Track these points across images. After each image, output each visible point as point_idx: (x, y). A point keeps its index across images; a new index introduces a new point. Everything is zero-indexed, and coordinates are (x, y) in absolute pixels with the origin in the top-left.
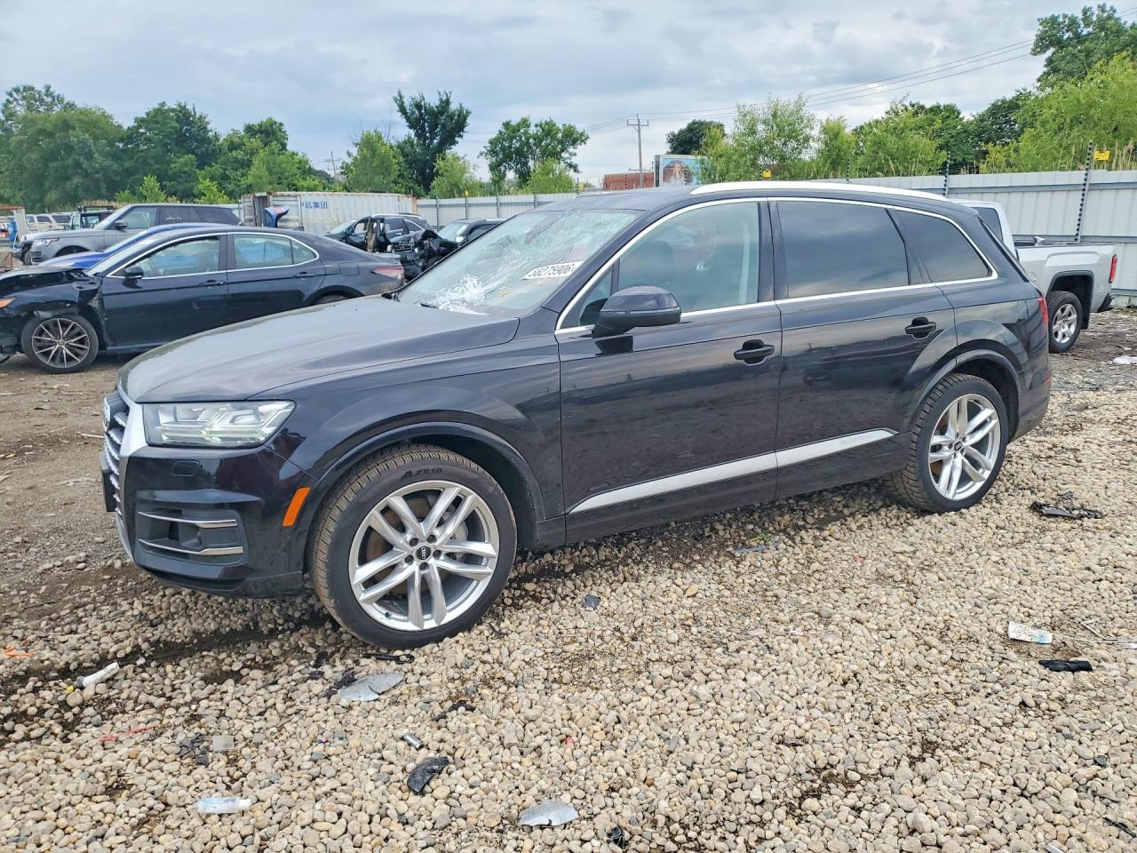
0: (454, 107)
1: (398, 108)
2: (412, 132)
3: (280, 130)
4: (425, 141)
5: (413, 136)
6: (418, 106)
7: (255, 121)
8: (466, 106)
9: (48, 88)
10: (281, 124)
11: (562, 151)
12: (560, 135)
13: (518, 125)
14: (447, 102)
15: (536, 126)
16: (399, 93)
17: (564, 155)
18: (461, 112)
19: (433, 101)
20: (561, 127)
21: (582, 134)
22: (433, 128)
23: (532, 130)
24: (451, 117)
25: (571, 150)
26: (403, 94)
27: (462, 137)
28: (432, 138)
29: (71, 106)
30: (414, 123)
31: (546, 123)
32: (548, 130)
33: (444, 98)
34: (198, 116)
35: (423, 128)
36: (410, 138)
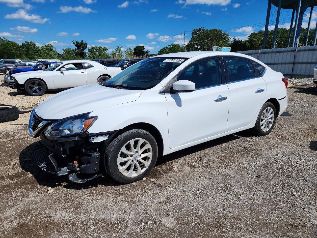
8: (87, 43)
9: (4, 38)
14: (83, 42)
19: (80, 41)
22: (80, 46)
26: (74, 41)
27: (86, 48)
28: (80, 48)
29: (9, 41)
30: (77, 45)
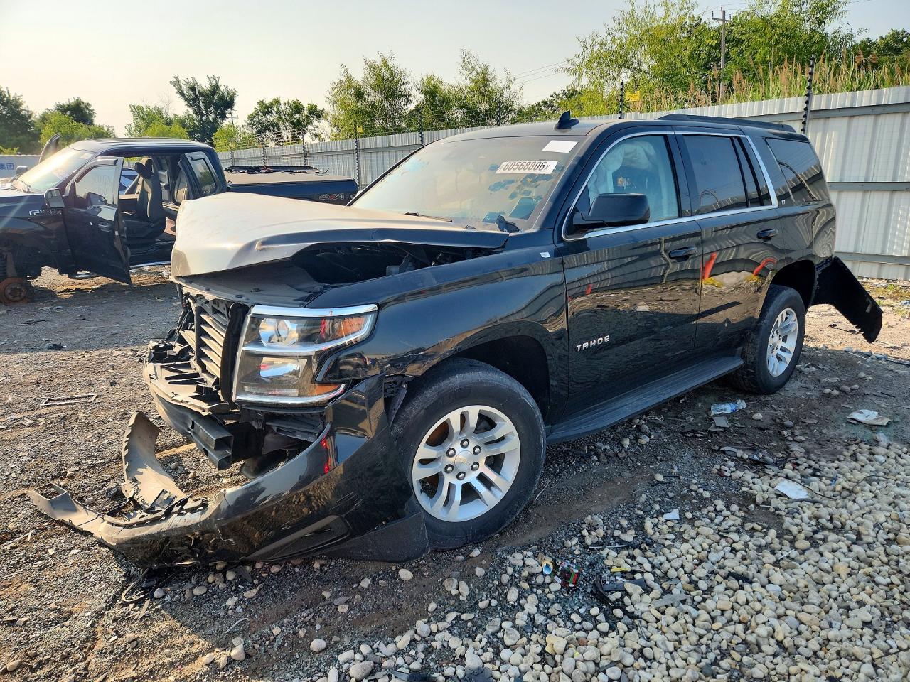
0: (222, 89)
1: (176, 91)
2: (191, 111)
3: (88, 109)
4: (201, 117)
5: (191, 112)
6: (193, 89)
7: (64, 101)
10: (89, 104)
11: (308, 124)
12: (306, 112)
13: (271, 103)
15: (285, 104)
16: (176, 78)
17: (310, 127)
18: (228, 93)
20: (305, 105)
21: (322, 111)
23: (283, 107)
24: (222, 98)
25: (316, 123)
31: (294, 103)
32: (297, 108)
33: (214, 82)
34: (11, 98)
35: (199, 107)
36: (189, 115)
